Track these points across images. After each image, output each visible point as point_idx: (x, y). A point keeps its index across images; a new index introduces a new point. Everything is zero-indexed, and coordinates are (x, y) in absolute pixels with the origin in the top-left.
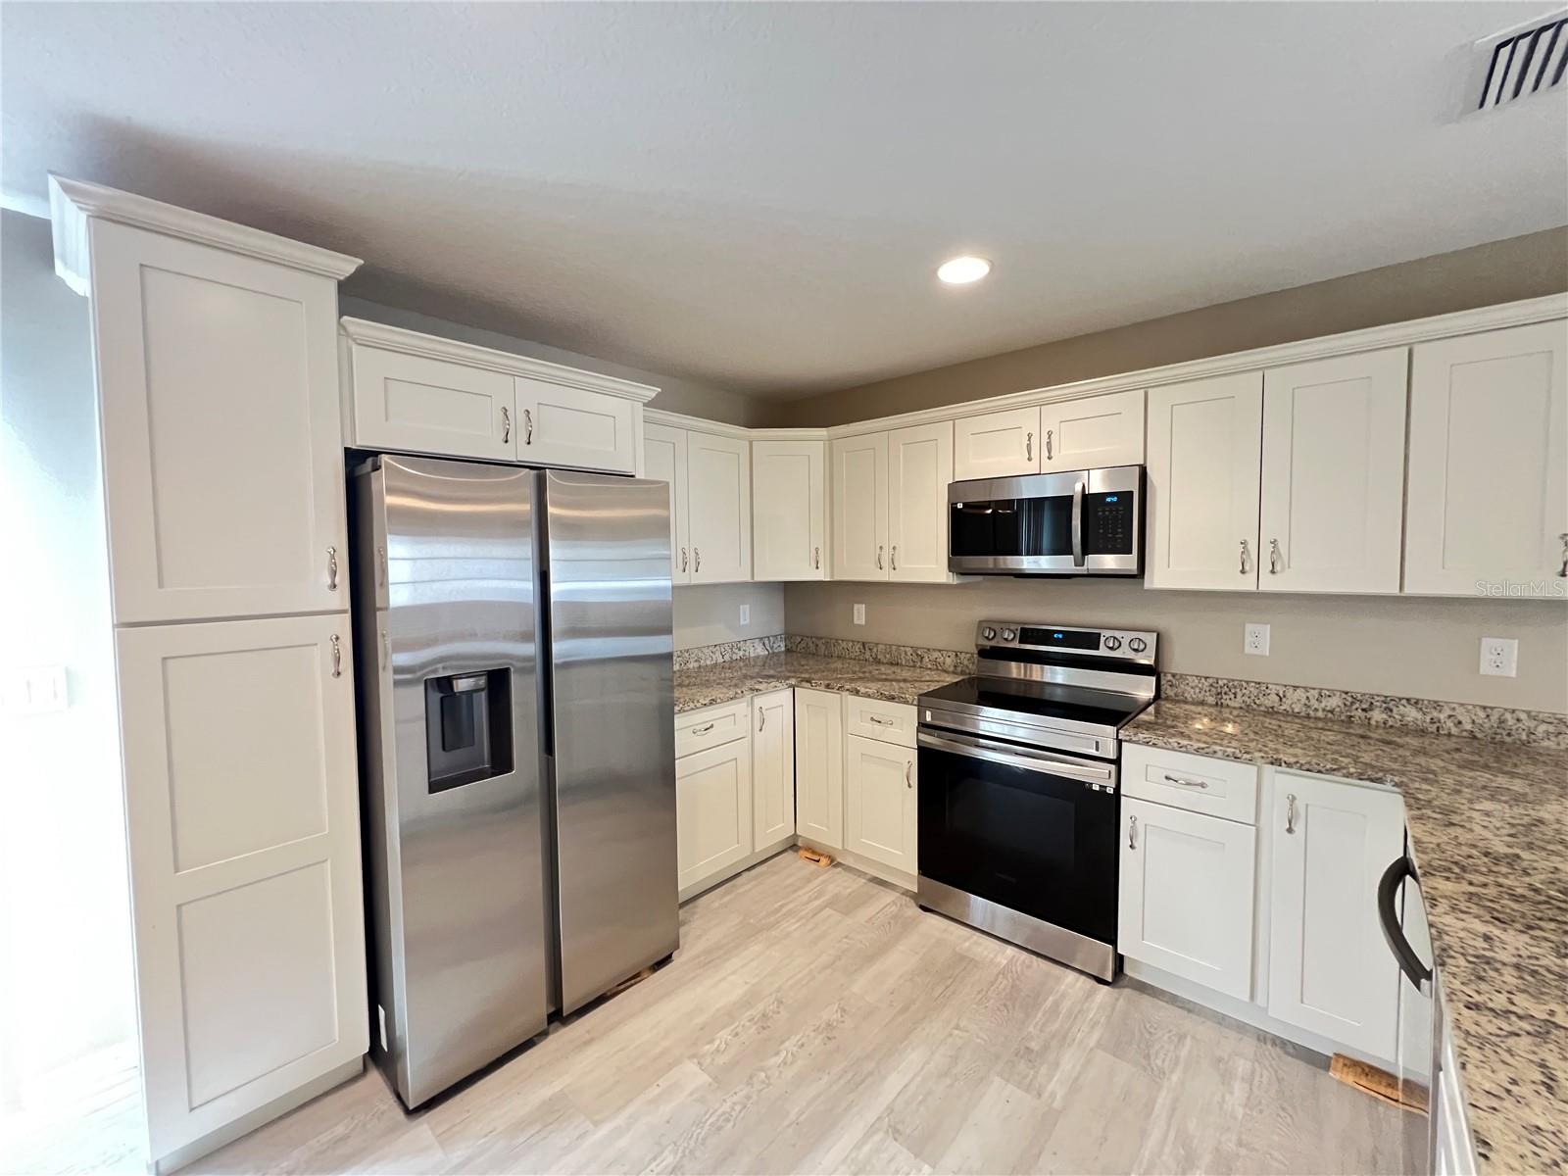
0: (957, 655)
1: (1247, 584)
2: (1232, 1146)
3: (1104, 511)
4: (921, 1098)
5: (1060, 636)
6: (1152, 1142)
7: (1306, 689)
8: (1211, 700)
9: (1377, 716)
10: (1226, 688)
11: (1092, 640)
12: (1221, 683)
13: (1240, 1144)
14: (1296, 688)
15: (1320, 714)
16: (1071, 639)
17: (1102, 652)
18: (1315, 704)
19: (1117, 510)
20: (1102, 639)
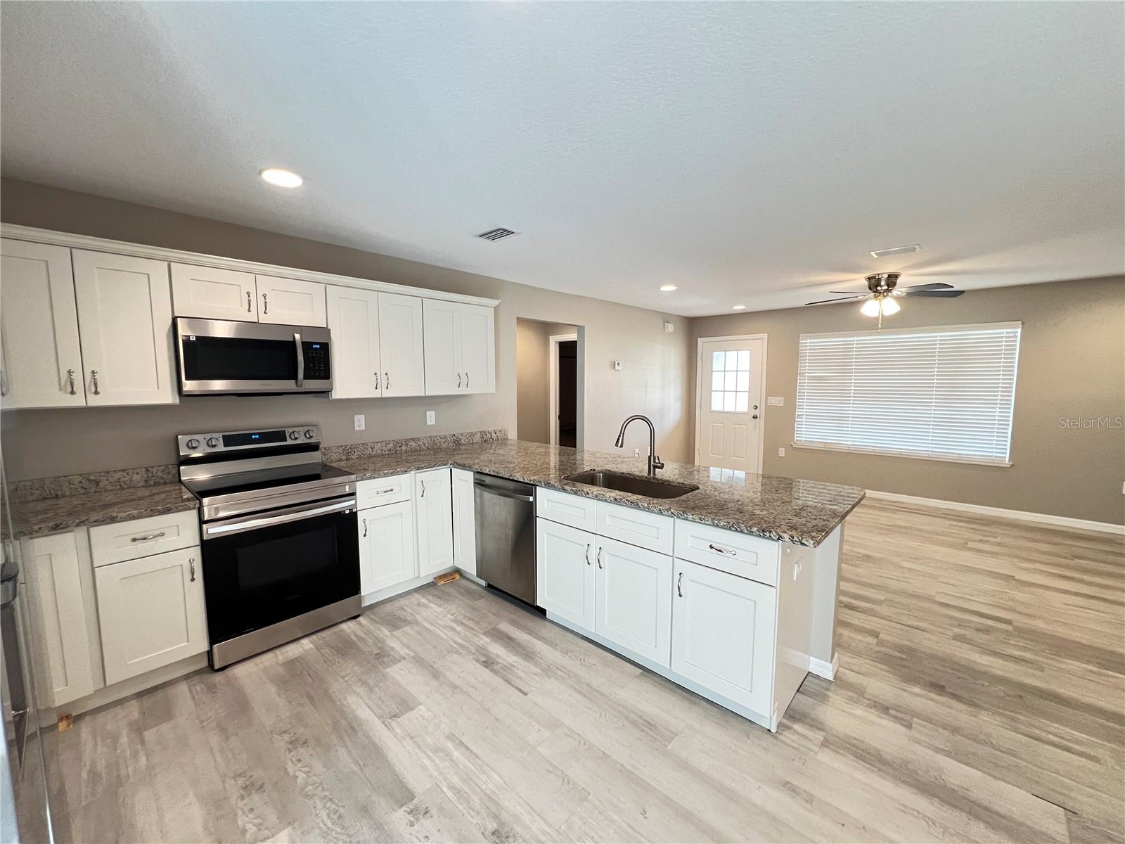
0: (147, 470)
1: (376, 394)
2: (452, 617)
3: (312, 353)
4: (380, 702)
5: (257, 437)
6: (443, 635)
7: (381, 442)
8: (344, 458)
9: (404, 448)
10: (350, 450)
11: (280, 436)
12: (348, 447)
13: (453, 615)
14: (378, 442)
15: (386, 453)
16: (265, 437)
17: (289, 442)
18: (384, 448)
19: (320, 354)
20: (287, 435)
